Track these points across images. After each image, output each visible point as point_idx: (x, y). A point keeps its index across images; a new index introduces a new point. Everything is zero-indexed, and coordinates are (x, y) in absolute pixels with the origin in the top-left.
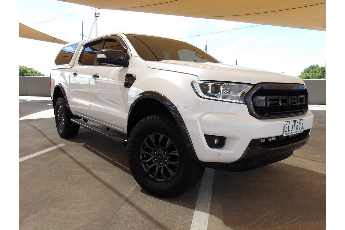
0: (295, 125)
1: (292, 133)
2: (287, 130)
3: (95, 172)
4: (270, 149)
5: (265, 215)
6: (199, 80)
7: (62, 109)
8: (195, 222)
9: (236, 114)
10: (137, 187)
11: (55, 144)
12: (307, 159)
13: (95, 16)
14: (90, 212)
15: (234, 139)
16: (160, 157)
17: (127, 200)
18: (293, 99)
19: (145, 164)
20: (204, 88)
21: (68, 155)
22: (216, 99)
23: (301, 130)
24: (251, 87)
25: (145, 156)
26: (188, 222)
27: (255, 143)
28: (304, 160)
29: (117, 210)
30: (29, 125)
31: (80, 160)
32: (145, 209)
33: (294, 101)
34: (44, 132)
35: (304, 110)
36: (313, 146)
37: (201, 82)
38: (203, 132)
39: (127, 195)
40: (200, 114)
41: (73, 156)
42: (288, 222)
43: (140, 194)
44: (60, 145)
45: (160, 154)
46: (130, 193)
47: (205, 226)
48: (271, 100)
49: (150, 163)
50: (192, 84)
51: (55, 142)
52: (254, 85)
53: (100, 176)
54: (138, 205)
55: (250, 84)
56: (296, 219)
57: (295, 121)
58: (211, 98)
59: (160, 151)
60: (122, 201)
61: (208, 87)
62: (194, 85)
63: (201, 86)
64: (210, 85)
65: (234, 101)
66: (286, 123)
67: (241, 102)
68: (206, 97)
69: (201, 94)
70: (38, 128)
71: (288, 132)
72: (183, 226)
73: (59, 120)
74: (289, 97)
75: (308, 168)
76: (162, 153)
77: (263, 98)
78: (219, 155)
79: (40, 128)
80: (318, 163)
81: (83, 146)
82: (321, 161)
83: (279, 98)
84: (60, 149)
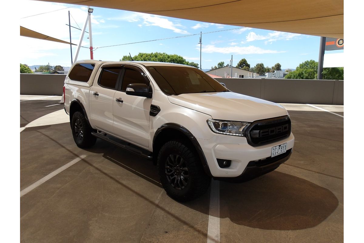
0: (280, 148)
1: (278, 154)
2: (274, 153)
3: (124, 182)
4: (261, 167)
5: (259, 213)
6: (213, 119)
7: (80, 122)
8: (211, 219)
9: (239, 144)
10: (162, 194)
11: (77, 156)
12: (292, 166)
13: (89, 12)
14: (134, 214)
15: (237, 161)
16: (178, 171)
17: (158, 206)
18: (278, 129)
19: (169, 176)
20: (216, 125)
21: (94, 167)
22: (225, 133)
23: (284, 151)
24: (249, 124)
25: (169, 170)
26: (206, 220)
27: (251, 164)
28: (290, 167)
29: (154, 213)
30: (39, 134)
31: (106, 171)
32: (173, 211)
33: (279, 130)
34: (60, 142)
35: (287, 135)
36: (299, 152)
37: (214, 121)
38: (216, 157)
39: (157, 202)
40: (214, 144)
41: (99, 168)
42: (274, 217)
43: (166, 200)
44: (83, 157)
45: (178, 170)
46: (159, 200)
47: (218, 222)
48: (263, 133)
49: (172, 175)
50: (207, 121)
51: (76, 153)
52: (252, 123)
53: (130, 187)
54: (167, 209)
55: (249, 123)
56: (279, 215)
57: (280, 146)
58: (221, 133)
59: (178, 167)
60: (154, 207)
61: (219, 125)
62: (209, 122)
63: (214, 123)
64: (221, 123)
65: (237, 135)
66: (273, 148)
67: (243, 135)
68: (217, 132)
69: (214, 129)
70: (51, 137)
71: (275, 154)
72: (203, 223)
73: (76, 132)
74: (276, 128)
75: (292, 174)
76: (179, 168)
77: (258, 131)
78: (227, 173)
79: (53, 137)
80: (301, 169)
81: (103, 156)
82: (303, 167)
83: (269, 130)
84: (83, 160)
